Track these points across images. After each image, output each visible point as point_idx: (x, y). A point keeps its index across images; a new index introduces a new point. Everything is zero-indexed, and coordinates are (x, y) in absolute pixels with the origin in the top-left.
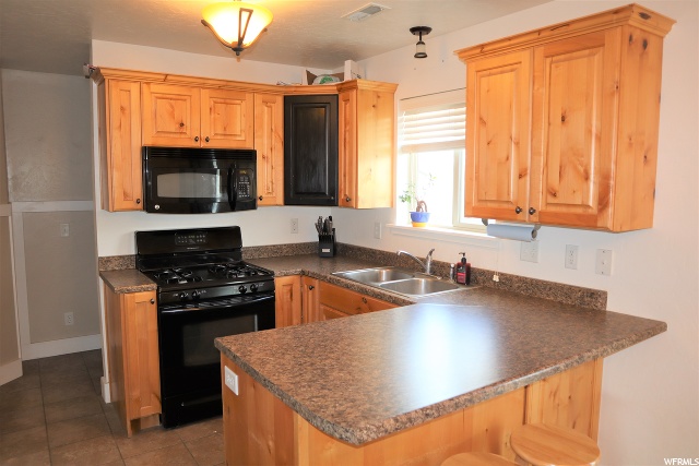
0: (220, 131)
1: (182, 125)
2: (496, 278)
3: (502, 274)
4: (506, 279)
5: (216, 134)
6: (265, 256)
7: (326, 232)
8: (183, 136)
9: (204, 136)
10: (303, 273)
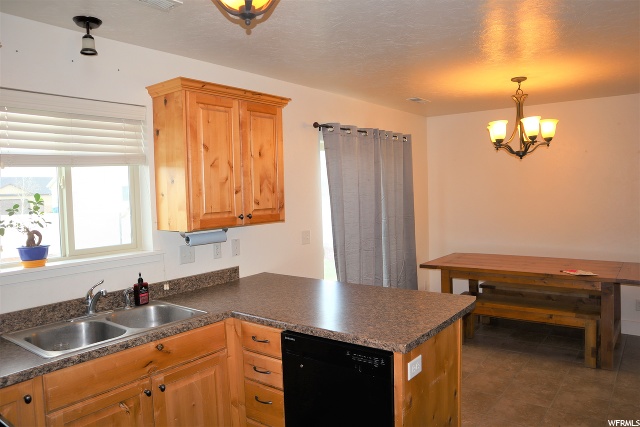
2: (166, 287)
3: (170, 282)
4: (174, 284)
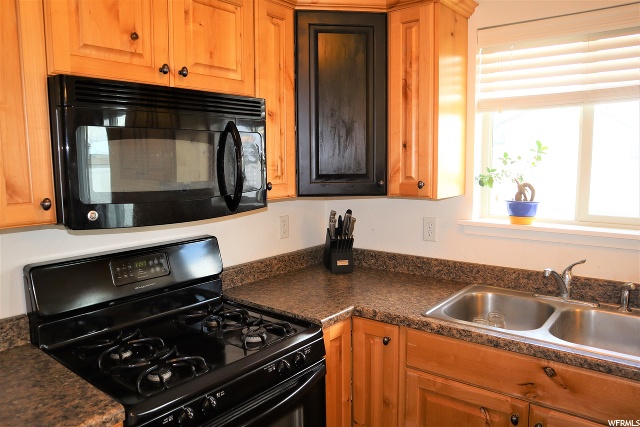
0: (204, 59)
1: (134, 36)
5: (197, 64)
6: (251, 279)
7: (341, 234)
8: (136, 61)
9: (175, 66)
10: (358, 314)
